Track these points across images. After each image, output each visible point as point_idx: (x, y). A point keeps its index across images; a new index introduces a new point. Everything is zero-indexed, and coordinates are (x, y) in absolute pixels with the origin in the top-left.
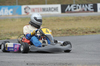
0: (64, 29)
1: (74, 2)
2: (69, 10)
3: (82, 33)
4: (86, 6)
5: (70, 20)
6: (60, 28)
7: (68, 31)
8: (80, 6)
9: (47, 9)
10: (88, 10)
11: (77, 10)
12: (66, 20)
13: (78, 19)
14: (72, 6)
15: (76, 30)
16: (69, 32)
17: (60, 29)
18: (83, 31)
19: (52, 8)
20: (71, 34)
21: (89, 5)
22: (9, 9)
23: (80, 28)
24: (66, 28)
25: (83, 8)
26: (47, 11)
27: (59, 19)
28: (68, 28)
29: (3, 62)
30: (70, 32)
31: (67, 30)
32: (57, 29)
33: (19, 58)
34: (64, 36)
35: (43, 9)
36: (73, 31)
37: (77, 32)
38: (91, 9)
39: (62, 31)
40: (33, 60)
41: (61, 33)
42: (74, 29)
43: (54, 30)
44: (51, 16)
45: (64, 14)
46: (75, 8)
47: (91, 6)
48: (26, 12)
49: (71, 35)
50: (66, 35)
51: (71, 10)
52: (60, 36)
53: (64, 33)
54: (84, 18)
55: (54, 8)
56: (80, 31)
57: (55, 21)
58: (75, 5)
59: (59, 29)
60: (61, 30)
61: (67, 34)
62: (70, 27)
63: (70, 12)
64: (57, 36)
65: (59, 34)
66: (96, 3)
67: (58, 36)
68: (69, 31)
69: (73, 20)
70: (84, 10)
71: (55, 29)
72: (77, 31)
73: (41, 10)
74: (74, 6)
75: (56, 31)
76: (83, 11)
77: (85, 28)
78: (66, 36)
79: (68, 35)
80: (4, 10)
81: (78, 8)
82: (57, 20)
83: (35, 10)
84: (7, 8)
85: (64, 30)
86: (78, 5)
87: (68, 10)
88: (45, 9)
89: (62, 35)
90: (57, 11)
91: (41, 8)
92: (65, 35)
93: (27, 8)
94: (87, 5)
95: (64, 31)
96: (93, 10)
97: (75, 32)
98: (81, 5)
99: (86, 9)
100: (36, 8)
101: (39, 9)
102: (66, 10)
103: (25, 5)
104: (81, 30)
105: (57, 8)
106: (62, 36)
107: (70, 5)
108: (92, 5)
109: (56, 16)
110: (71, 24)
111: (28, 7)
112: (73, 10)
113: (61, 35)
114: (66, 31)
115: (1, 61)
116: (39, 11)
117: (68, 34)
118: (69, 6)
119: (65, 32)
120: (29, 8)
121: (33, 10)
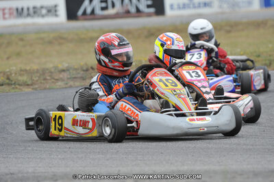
0: (76, 67)
2: (89, 11)
6: (64, 63)
7: (87, 70)
9: (28, 9)
10: (138, 10)
11: (111, 11)
12: (81, 40)
14: (96, 1)
16: (90, 74)
17: (66, 65)
19: (42, 7)
24: (82, 63)
25: (127, 5)
26: (29, 15)
27: (62, 38)
30: (93, 74)
31: (85, 68)
32: (56, 68)
34: (77, 87)
35: (17, 9)
38: (149, 6)
39: (71, 71)
41: (68, 79)
43: (47, 69)
44: (39, 31)
45: (74, 24)
46: (104, 5)
50: (82, 84)
51: (93, 12)
52: (66, 88)
53: (75, 78)
55: (46, 8)
57: (50, 43)
59: (61, 67)
60: (68, 70)
61: (85, 79)
63: (92, 17)
64: (55, 87)
65: (62, 80)
67: (58, 87)
68: (91, 70)
70: (128, 12)
71: (51, 66)
73: (11, 14)
74: (102, 1)
75: (51, 72)
76: (127, 14)
79: (86, 84)
81: (113, 6)
82: (56, 39)
85: (76, 69)
87: (84, 13)
88: (22, 9)
89: (71, 83)
90: (56, 16)
91: (10, 9)
92: (78, 84)
95: (74, 72)
96: (152, 10)
99: (135, 8)
101: (7, 11)
102: (80, 12)
105: (56, 6)
106: (71, 87)
109: (52, 29)
112: (98, 12)
113: (66, 84)
114: (82, 72)
116: (7, 16)
117: (89, 81)
119: (79, 75)
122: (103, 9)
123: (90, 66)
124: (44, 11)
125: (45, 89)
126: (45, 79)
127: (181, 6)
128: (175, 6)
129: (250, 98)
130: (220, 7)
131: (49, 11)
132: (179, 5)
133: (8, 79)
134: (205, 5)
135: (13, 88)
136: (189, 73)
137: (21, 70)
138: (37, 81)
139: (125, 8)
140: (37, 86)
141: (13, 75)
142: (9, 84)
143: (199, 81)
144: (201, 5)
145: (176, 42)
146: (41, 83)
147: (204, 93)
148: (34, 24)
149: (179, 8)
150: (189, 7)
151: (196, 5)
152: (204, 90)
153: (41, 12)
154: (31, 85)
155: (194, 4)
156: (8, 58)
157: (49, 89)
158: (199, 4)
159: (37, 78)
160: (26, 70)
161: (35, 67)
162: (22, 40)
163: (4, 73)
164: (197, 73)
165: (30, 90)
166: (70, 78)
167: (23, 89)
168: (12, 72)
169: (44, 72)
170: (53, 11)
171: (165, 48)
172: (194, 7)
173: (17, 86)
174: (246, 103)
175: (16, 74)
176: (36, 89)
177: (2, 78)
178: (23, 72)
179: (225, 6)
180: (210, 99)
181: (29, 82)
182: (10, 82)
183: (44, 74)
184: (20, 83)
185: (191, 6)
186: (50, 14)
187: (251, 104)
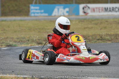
9: (110, 8)
22: (64, 8)
26: (110, 11)
29: (56, 71)
33: (75, 68)
35: (105, 8)
40: (92, 70)
43: (118, 34)
48: (85, 12)
55: (118, 8)
73: (102, 10)
80: (58, 9)
83: (96, 10)
84: (62, 7)
88: (107, 8)
91: (102, 8)
93: (86, 8)
100: (97, 8)
101: (100, 9)
103: (83, 3)
111: (86, 6)
115: (54, 70)
116: (100, 11)
120: (89, 8)
121: (94, 10)
124: (117, 10)
125: (117, 42)
126: (117, 38)
133: (101, 37)
135: (103, 41)
137: (107, 34)
138: (113, 39)
140: (113, 41)
141: (103, 36)
142: (101, 40)
146: (115, 40)
148: (112, 15)
153: (115, 9)
154: (111, 40)
156: (101, 29)
159: (113, 38)
160: (109, 34)
161: (112, 33)
162: (107, 21)
163: (99, 35)
165: (110, 42)
168: (103, 35)
173: (105, 41)
175: (104, 35)
176: (113, 42)
177: (99, 37)
178: (107, 35)
181: (110, 39)
182: (102, 39)
183: (116, 36)
184: (106, 39)
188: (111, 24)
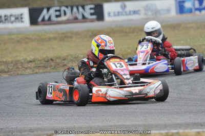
0: (40, 59)
1: (56, 3)
2: (47, 18)
3: (76, 64)
4: (81, 9)
5: (50, 39)
6: (31, 56)
7: (48, 61)
8: (68, 11)
10: (84, 17)
11: (63, 18)
12: (41, 40)
13: (66, 37)
14: (52, 11)
15: (64, 60)
16: (50, 63)
17: (31, 58)
18: (78, 61)
19: (11, 16)
20: (55, 68)
21: (87, 8)
23: (71, 55)
24: (44, 56)
25: (75, 13)
28: (47, 57)
30: (53, 64)
31: (46, 60)
32: (25, 60)
34: (41, 73)
36: (58, 61)
37: (65, 64)
38: (92, 14)
39: (36, 62)
41: (34, 67)
42: (60, 58)
43: (19, 61)
44: (10, 33)
45: (35, 28)
46: (58, 13)
47: (91, 9)
49: (55, 71)
50: (45, 71)
51: (50, 19)
52: (33, 74)
53: (39, 67)
54: (77, 34)
55: (15, 16)
56: (72, 61)
57: (19, 42)
58: (58, 8)
59: (28, 59)
60: (34, 61)
61: (47, 68)
62: (51, 54)
63: (49, 22)
64: (25, 73)
65: (30, 68)
66: (101, 3)
67: (27, 73)
68: (51, 61)
69: (55, 38)
70: (76, 18)
71: (22, 58)
72: (65, 62)
74: (56, 11)
75: (22, 63)
76: (76, 20)
77: (81, 55)
78: (45, 73)
79: (48, 71)
81: (65, 14)
82: (23, 39)
85: (40, 60)
86: (63, 8)
87: (43, 20)
89: (37, 70)
90: (22, 22)
92: (41, 71)
94: (83, 7)
95: (39, 62)
96: (94, 17)
97: (61, 63)
98: (70, 8)
99: (81, 15)
102: (40, 19)
104: (74, 60)
105: (21, 15)
106: (36, 73)
107: (48, 9)
108: (92, 6)
109: (20, 32)
110: (53, 48)
112: (54, 18)
113: (33, 71)
114: (44, 63)
117: (49, 69)
118: (45, 11)
119: (42, 65)
122: (57, 16)
123: (50, 58)
124: (13, 19)
125: (18, 75)
126: (17, 68)
127: (116, 14)
128: (112, 14)
129: (160, 82)
130: (146, 14)
131: (17, 19)
132: (114, 13)
134: (135, 12)
136: (115, 64)
138: (12, 69)
139: (74, 16)
140: (12, 73)
143: (122, 70)
144: (132, 13)
145: (108, 44)
146: (15, 70)
147: (125, 79)
148: (5, 28)
149: (115, 15)
150: (122, 15)
151: (128, 13)
152: (125, 77)
153: (10, 19)
154: (8, 72)
155: (126, 12)
157: (21, 75)
158: (130, 12)
159: (12, 67)
160: (3, 62)
161: (10, 60)
164: (121, 64)
165: (7, 75)
166: (36, 67)
167: (2, 75)
169: (17, 62)
170: (20, 18)
171: (100, 48)
172: (126, 15)
174: (157, 86)
176: (11, 75)
179: (150, 13)
180: (129, 83)
181: (6, 70)
183: (16, 64)
185: (124, 13)
186: (17, 20)
187: (161, 87)
188: (5, 44)
